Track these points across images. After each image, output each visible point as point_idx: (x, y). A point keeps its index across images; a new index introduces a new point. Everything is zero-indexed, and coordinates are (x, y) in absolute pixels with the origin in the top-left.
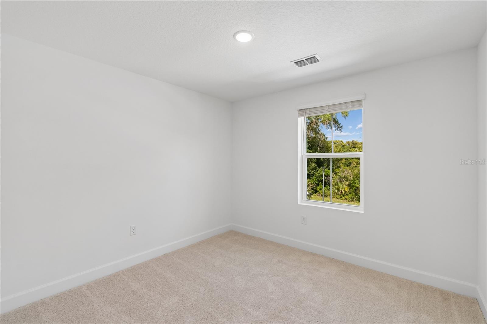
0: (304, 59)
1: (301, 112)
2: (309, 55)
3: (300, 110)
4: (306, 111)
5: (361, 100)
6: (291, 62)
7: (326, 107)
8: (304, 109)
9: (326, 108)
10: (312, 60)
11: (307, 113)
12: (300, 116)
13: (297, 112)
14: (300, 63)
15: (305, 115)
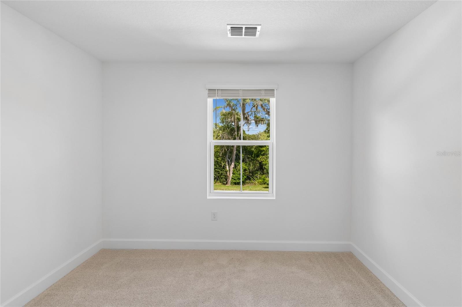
0: (244, 27)
1: (212, 92)
2: (251, 23)
3: (209, 90)
4: (217, 92)
5: (273, 90)
6: (227, 24)
7: (240, 90)
8: (215, 90)
9: (239, 92)
10: (251, 31)
11: (218, 94)
12: (209, 96)
13: (207, 92)
14: (236, 30)
15: (216, 96)
